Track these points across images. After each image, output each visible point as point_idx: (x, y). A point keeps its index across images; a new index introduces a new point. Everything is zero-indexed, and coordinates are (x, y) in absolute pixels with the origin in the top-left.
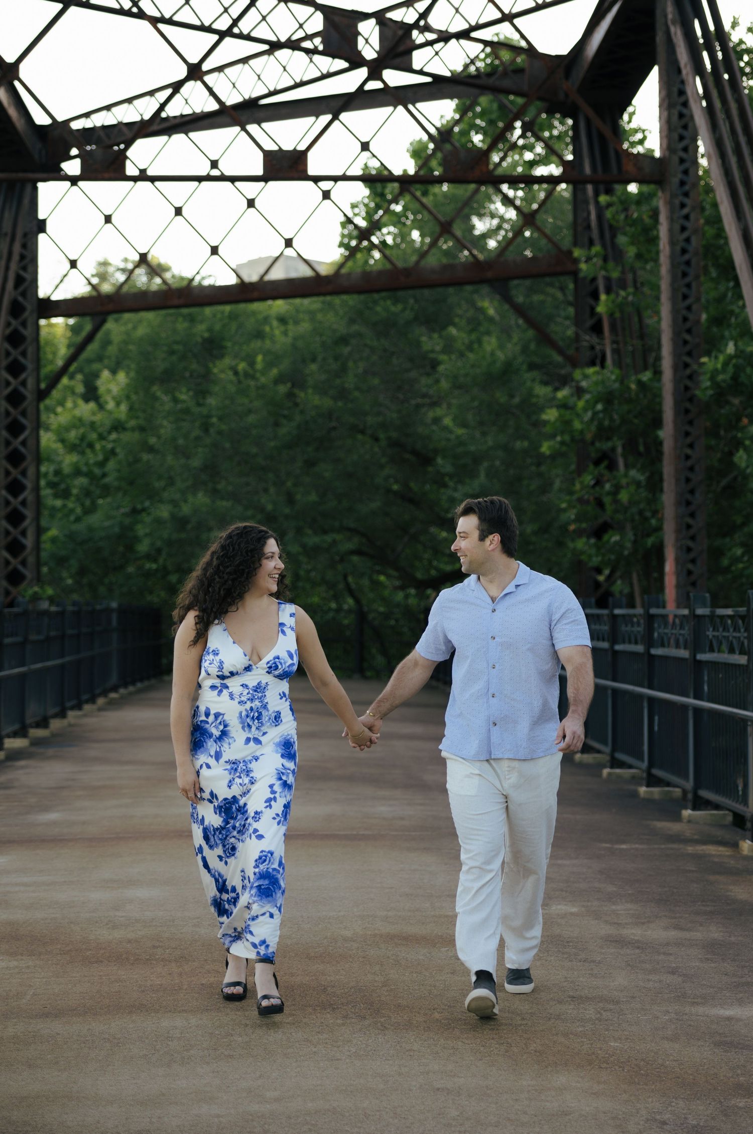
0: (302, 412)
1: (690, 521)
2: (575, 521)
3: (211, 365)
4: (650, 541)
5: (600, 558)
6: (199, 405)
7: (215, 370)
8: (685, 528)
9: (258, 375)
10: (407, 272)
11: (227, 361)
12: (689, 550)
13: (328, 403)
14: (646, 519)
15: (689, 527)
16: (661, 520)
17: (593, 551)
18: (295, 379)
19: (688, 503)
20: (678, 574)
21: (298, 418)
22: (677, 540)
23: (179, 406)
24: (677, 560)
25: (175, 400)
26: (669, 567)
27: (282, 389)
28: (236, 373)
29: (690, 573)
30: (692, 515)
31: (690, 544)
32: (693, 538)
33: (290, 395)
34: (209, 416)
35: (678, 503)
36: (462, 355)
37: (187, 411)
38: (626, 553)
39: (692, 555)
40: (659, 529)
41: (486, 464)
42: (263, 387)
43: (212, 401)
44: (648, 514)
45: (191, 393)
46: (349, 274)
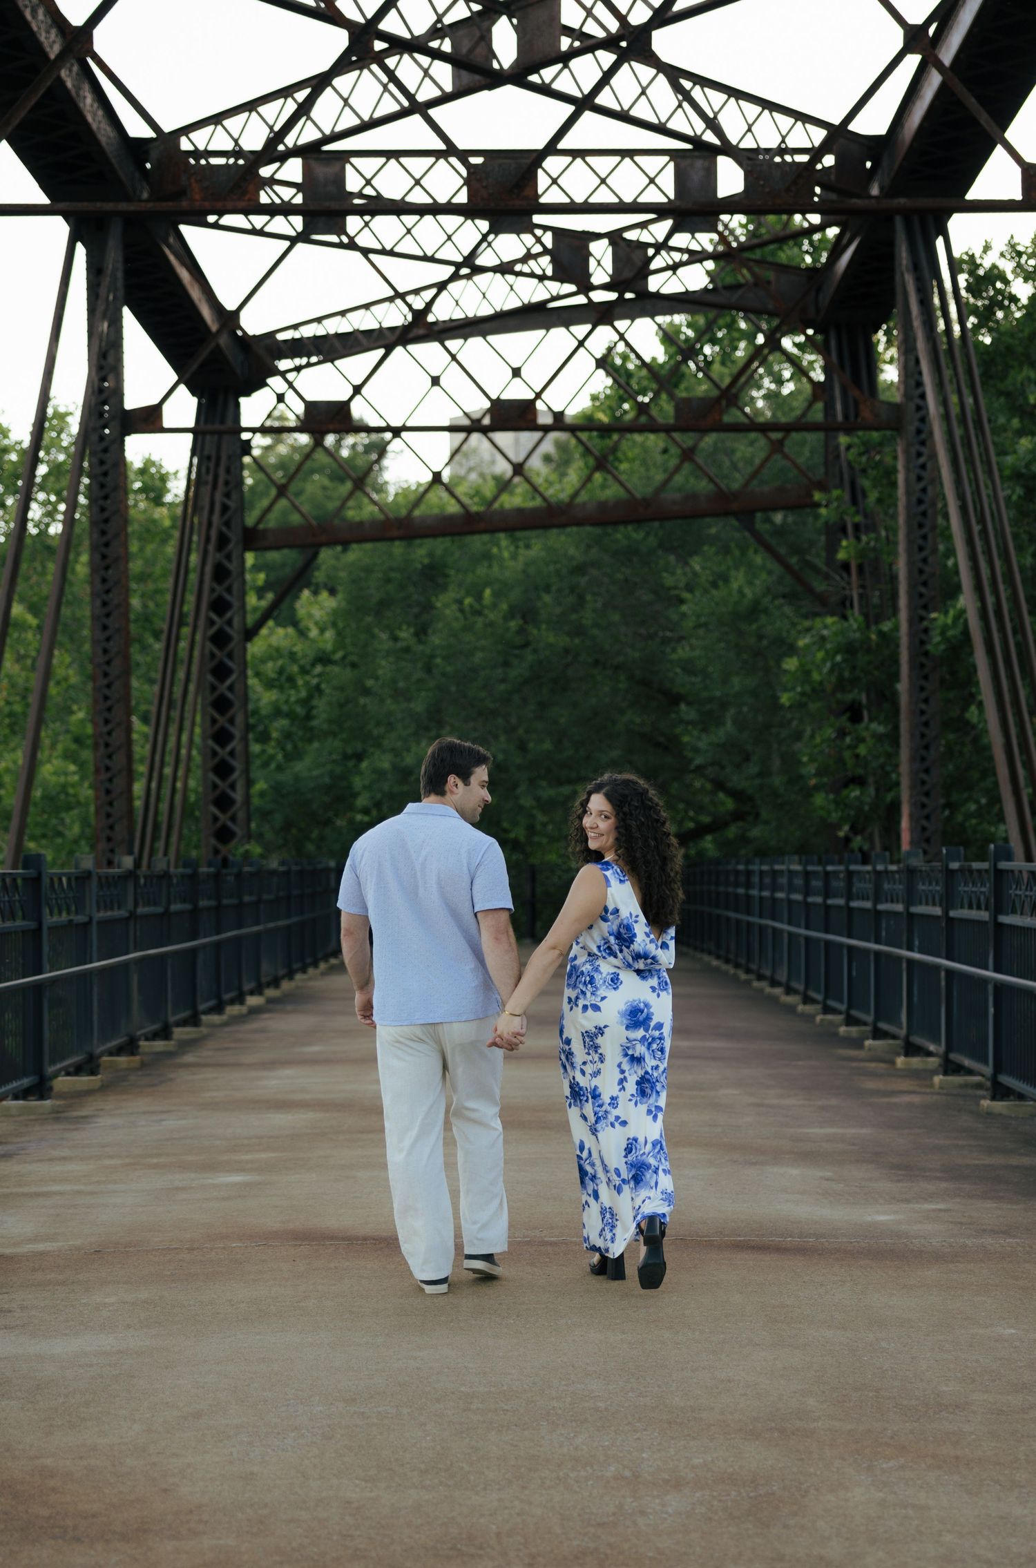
0: (535, 651)
1: (923, 776)
2: (816, 775)
3: (433, 599)
4: (889, 797)
5: (840, 814)
6: (420, 642)
7: (439, 605)
8: (919, 785)
9: (486, 612)
10: (646, 502)
11: (451, 594)
12: (923, 806)
13: (564, 641)
14: (887, 774)
15: (923, 783)
16: (899, 775)
17: (832, 807)
18: (527, 613)
19: (923, 759)
20: (912, 830)
21: (530, 657)
22: (911, 796)
23: (400, 645)
24: (911, 816)
25: (395, 639)
26: (905, 823)
27: (513, 624)
28: (462, 611)
29: (924, 829)
30: (927, 771)
31: (924, 800)
32: (927, 794)
33: (521, 631)
34: (432, 656)
35: (912, 759)
36: (706, 591)
37: (407, 650)
38: (866, 808)
39: (926, 811)
40: (898, 784)
41: (732, 711)
42: (491, 624)
43: (436, 640)
44: (888, 768)
45: (412, 630)
46: (584, 504)
